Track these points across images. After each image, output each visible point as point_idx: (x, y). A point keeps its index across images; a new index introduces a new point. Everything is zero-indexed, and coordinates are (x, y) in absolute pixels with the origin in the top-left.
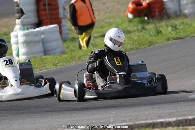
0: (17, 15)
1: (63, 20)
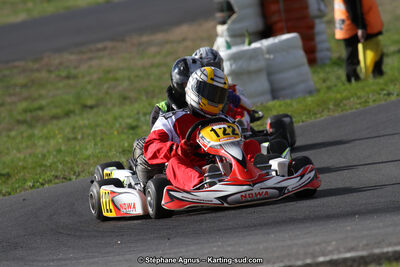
0: (219, 15)
1: (317, 21)
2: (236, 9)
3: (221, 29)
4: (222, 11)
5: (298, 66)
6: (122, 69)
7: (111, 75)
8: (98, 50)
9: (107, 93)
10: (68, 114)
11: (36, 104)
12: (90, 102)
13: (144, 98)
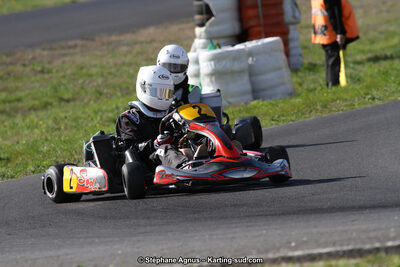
0: (198, 17)
1: (291, 28)
2: (214, 13)
3: (199, 31)
4: (201, 13)
5: (280, 69)
6: (95, 66)
7: (84, 71)
8: (70, 47)
9: (83, 88)
10: (46, 106)
11: (13, 97)
12: (66, 96)
13: (119, 94)
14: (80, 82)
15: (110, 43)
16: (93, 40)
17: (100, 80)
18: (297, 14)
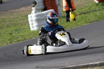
0: (33, 5)
1: (58, 6)
2: (37, 3)
3: (33, 8)
4: (34, 4)
6: (7, 19)
7: (4, 20)
8: (1, 14)
9: (3, 25)
13: (13, 26)
14: (3, 23)
15: (12, 12)
16: (7, 11)
17: (8, 22)
18: (60, 3)
